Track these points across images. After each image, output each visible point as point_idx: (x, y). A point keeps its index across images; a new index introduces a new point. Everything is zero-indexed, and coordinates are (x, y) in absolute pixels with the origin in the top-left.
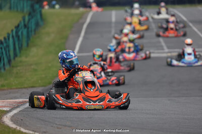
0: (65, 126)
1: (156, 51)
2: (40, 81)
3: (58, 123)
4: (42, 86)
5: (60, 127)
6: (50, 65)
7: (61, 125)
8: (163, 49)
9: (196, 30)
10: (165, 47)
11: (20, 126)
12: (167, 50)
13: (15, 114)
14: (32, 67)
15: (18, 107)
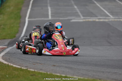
0: (38, 63)
1: (76, 18)
2: (8, 35)
3: (32, 61)
4: (10, 38)
5: (34, 63)
6: (12, 25)
7: (35, 62)
8: (80, 17)
9: (99, 5)
10: (81, 16)
11: (10, 63)
12: (82, 18)
13: (3, 55)
14: (2, 27)
15: (3, 51)
